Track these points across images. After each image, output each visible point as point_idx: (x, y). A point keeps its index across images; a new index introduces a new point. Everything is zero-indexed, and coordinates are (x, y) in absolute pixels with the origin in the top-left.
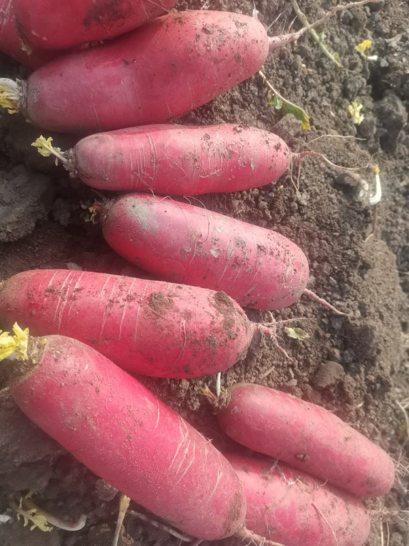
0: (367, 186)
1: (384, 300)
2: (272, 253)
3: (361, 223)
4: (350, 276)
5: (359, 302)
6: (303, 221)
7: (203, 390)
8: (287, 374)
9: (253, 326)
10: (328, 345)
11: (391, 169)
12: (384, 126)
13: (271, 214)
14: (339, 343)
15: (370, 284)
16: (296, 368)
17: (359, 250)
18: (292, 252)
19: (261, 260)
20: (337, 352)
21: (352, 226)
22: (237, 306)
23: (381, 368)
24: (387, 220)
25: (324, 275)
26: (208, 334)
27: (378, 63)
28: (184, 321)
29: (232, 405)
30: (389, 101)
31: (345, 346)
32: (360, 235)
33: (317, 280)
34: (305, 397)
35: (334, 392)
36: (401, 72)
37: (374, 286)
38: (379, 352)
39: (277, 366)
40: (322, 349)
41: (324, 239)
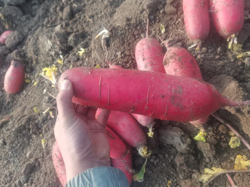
0: (104, 36)
1: (135, 5)
3: (115, 30)
4: (134, 23)
5: (140, 14)
6: (126, 50)
7: (198, 49)
8: (178, 23)
10: (160, 16)
12: (79, 40)
14: (158, 12)
15: (132, 14)
16: (174, 22)
17: (124, 26)
20: (161, 11)
21: (118, 33)
22: (165, 57)
25: (138, 32)
27: (62, 54)
28: (178, 70)
29: (197, 38)
30: (71, 43)
31: (158, 10)
32: (119, 28)
33: (141, 33)
34: (182, 13)
35: (175, 4)
36: (60, 46)
37: (132, 12)
39: (177, 29)
40: (163, 17)
41: (127, 39)
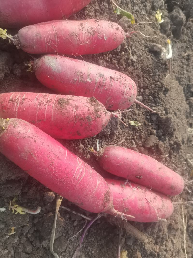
0: (165, 51)
1: (177, 107)
2: (117, 80)
3: (164, 70)
4: (159, 94)
5: (164, 107)
6: (135, 69)
7: (91, 149)
8: (132, 142)
9: (109, 113)
10: (150, 128)
11: (180, 47)
12: (174, 25)
13: (118, 66)
14: (156, 127)
15: (169, 99)
16: (136, 140)
17: (163, 82)
18: (127, 80)
19: (112, 83)
20: (155, 131)
21: (159, 71)
23: (176, 138)
24: (178, 72)
25: (146, 95)
26: (86, 115)
28: (75, 110)
29: (104, 155)
30: (176, 11)
31: (158, 128)
32: (163, 75)
33: (143, 98)
34: (140, 152)
35: (154, 150)
37: (171, 100)
38: (175, 130)
39: (126, 139)
40: (148, 130)
41: (145, 78)
